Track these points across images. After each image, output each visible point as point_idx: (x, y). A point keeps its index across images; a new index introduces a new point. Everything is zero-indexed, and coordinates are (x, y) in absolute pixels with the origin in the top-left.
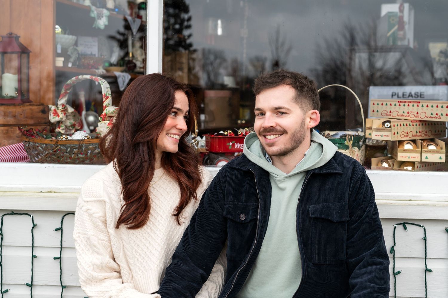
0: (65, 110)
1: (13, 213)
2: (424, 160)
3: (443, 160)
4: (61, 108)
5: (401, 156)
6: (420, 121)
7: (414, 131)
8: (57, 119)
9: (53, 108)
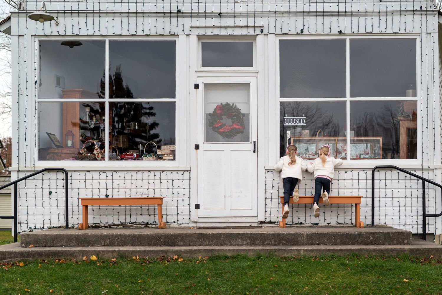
0: (84, 150)
1: (75, 171)
2: (169, 158)
3: (173, 158)
4: (83, 149)
5: (164, 158)
6: (170, 150)
7: (168, 152)
8: (82, 152)
9: (81, 149)
